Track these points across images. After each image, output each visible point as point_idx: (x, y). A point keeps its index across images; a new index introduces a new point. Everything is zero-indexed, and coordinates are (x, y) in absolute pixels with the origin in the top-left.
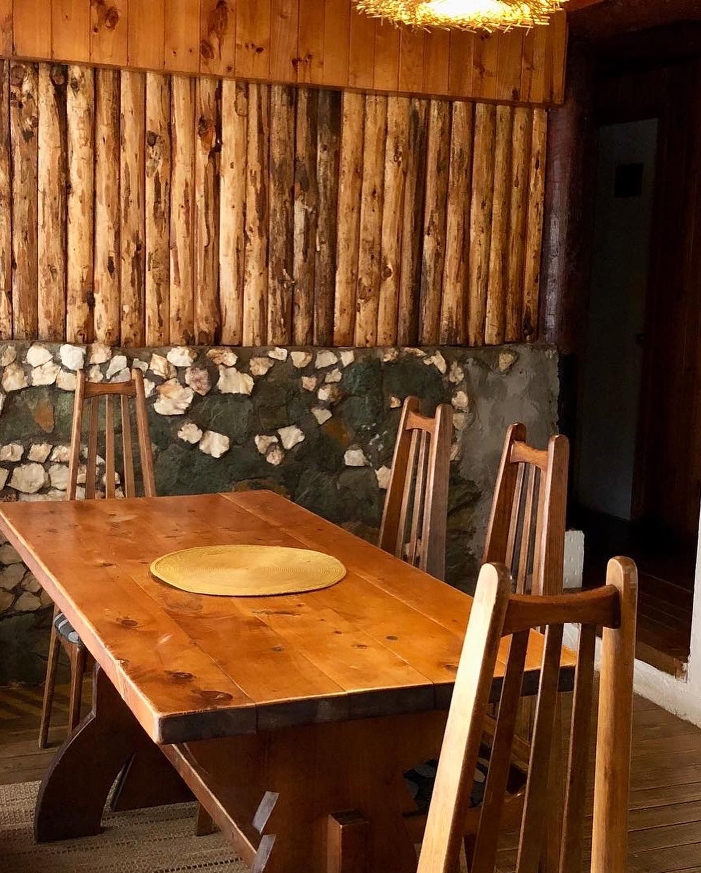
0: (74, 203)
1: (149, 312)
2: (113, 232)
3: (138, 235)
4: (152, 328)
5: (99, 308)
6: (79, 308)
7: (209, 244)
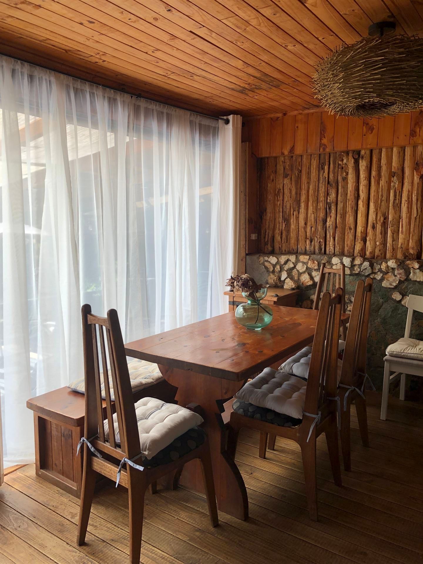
0: (360, 203)
1: (388, 245)
2: (375, 213)
3: (385, 214)
4: (389, 251)
5: (368, 243)
6: (359, 243)
7: (417, 216)
